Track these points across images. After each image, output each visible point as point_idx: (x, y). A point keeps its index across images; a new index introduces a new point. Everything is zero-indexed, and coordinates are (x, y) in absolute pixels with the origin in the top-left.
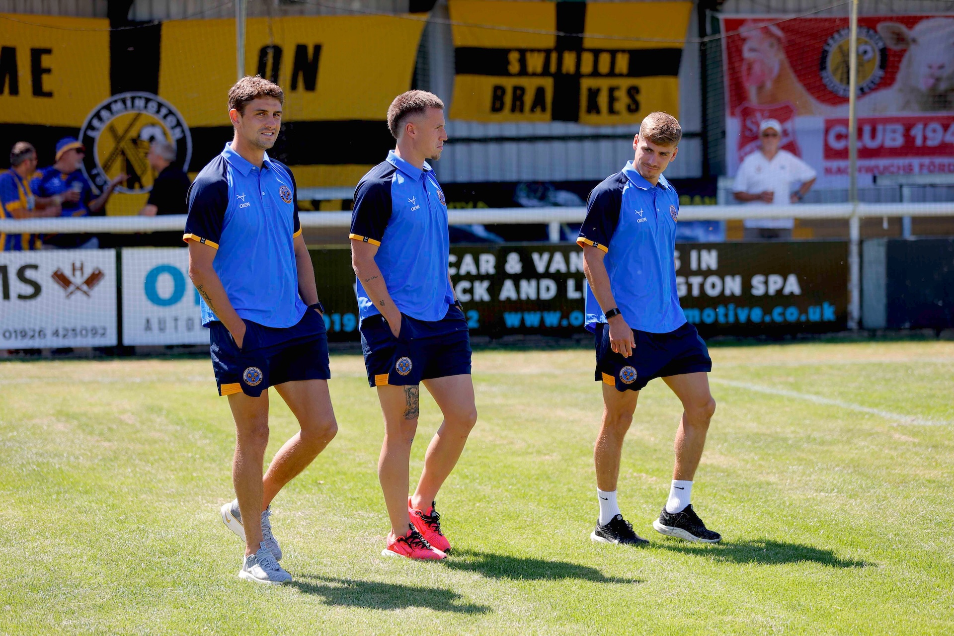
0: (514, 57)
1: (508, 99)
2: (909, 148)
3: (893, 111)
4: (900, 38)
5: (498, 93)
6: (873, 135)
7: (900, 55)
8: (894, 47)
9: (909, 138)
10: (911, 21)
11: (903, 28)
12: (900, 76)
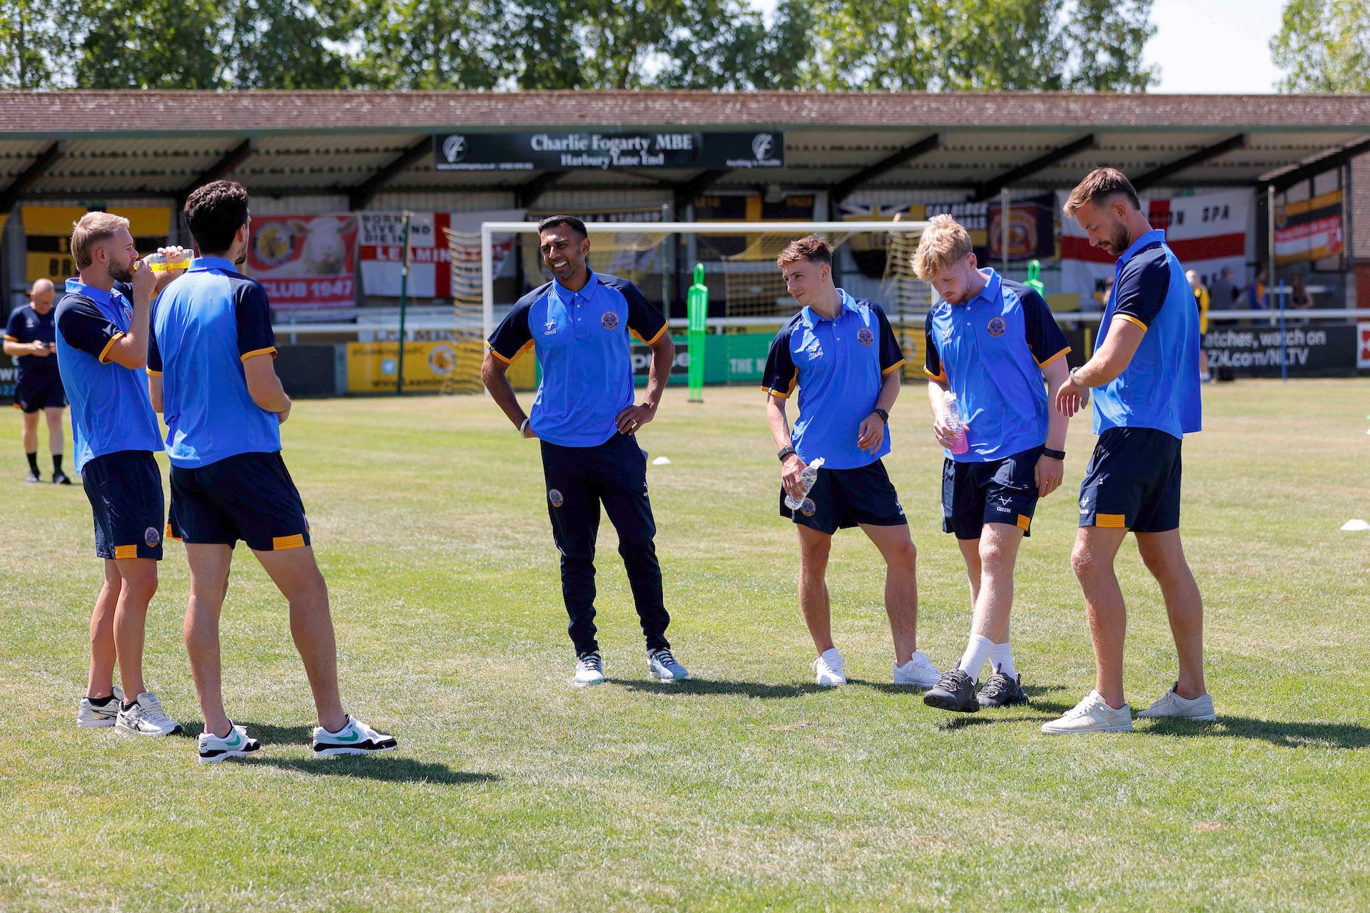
0: (63, 241)
1: (60, 268)
2: (310, 298)
3: (300, 275)
4: (301, 229)
5: (54, 264)
6: (287, 289)
7: (302, 240)
8: (298, 235)
9: (310, 293)
10: (308, 218)
11: (303, 223)
12: (304, 254)
